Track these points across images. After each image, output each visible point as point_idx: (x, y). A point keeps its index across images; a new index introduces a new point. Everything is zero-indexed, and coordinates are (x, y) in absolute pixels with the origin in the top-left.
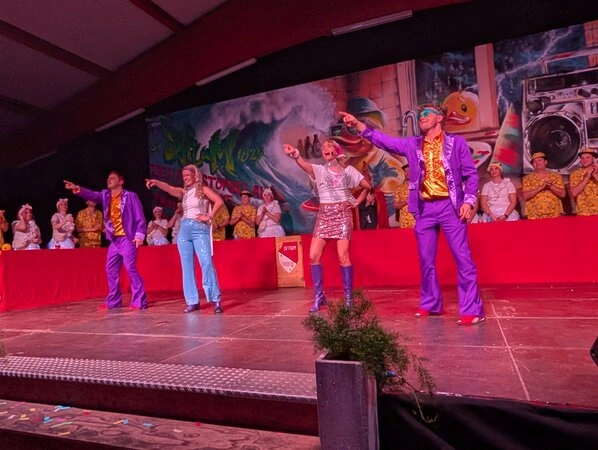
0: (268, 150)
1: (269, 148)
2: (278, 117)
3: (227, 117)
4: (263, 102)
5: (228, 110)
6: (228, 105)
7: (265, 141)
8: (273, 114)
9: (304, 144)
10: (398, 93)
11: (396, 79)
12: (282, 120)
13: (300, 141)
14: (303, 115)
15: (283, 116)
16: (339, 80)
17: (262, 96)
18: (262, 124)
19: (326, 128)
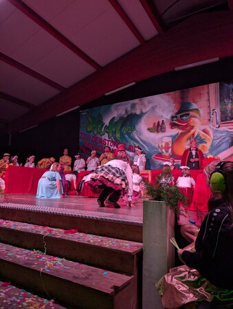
0: (137, 127)
1: (138, 126)
2: (144, 111)
3: (118, 111)
4: (137, 103)
5: (119, 107)
6: (119, 105)
7: (137, 123)
8: (141, 110)
9: (156, 125)
10: (209, 100)
11: (208, 93)
12: (146, 113)
13: (155, 123)
14: (157, 110)
15: (148, 109)
16: (177, 93)
17: (136, 101)
18: (135, 114)
19: (169, 117)
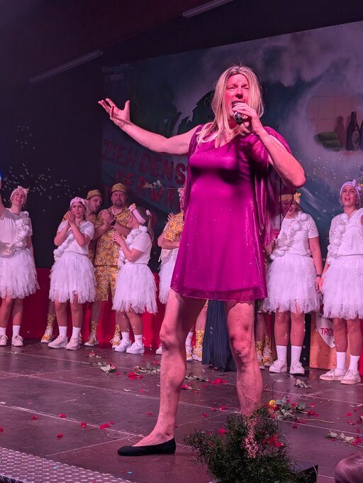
2: (307, 76)
4: (285, 49)
8: (299, 71)
9: (345, 124)
12: (314, 82)
13: (340, 119)
14: (349, 75)
15: (318, 71)
17: (284, 40)
